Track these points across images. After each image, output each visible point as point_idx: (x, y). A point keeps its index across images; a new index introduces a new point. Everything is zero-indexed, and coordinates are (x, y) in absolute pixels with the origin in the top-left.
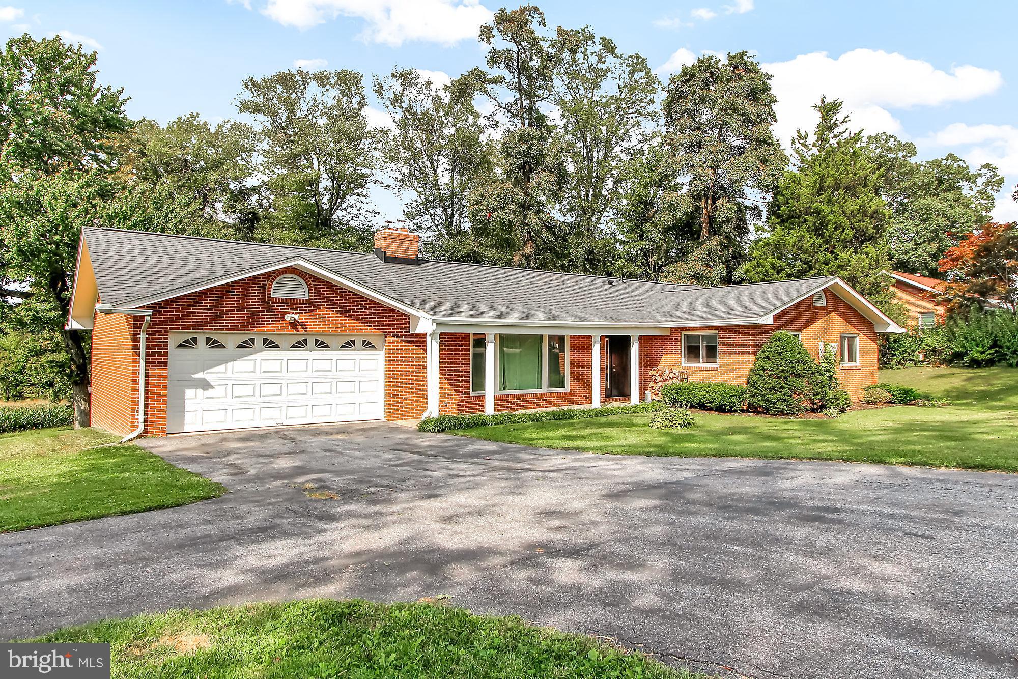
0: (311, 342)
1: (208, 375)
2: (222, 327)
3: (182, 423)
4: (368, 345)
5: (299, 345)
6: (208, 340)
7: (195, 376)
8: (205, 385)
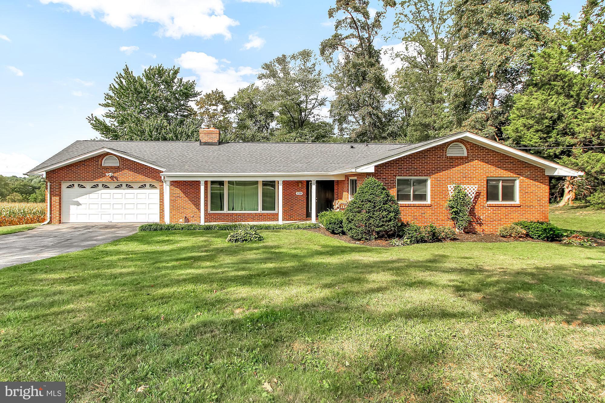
0: (124, 185)
1: (79, 200)
2: (85, 180)
3: (69, 219)
4: (152, 186)
5: (119, 187)
6: (79, 185)
7: (74, 200)
8: (78, 204)
